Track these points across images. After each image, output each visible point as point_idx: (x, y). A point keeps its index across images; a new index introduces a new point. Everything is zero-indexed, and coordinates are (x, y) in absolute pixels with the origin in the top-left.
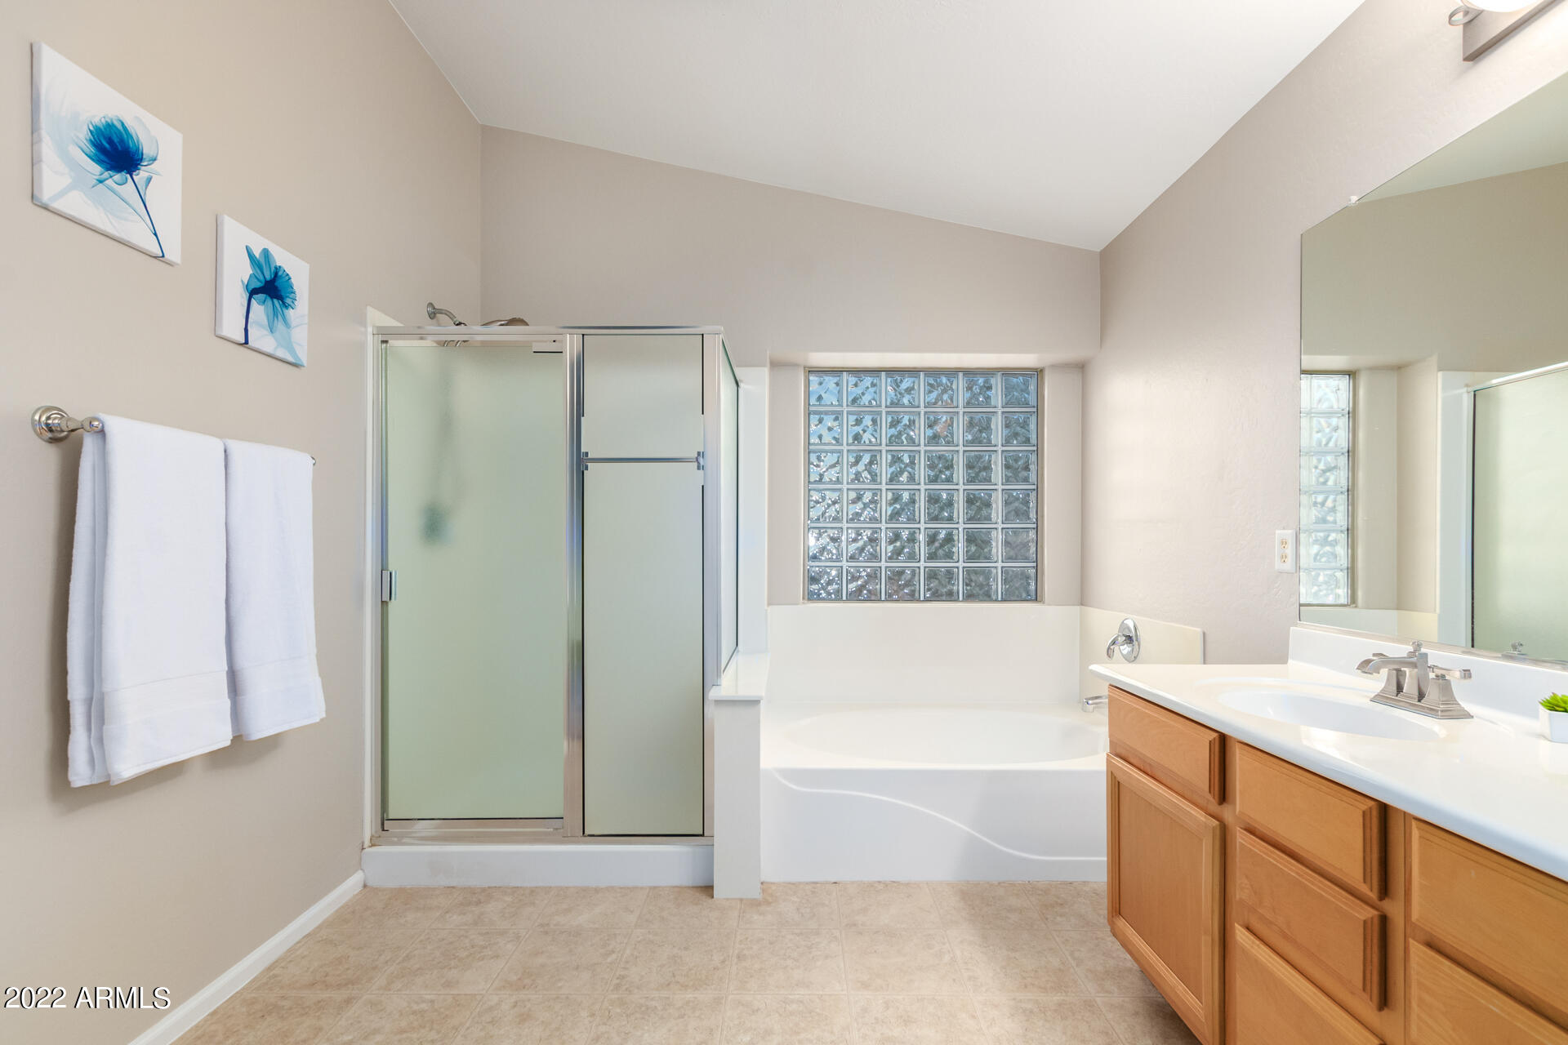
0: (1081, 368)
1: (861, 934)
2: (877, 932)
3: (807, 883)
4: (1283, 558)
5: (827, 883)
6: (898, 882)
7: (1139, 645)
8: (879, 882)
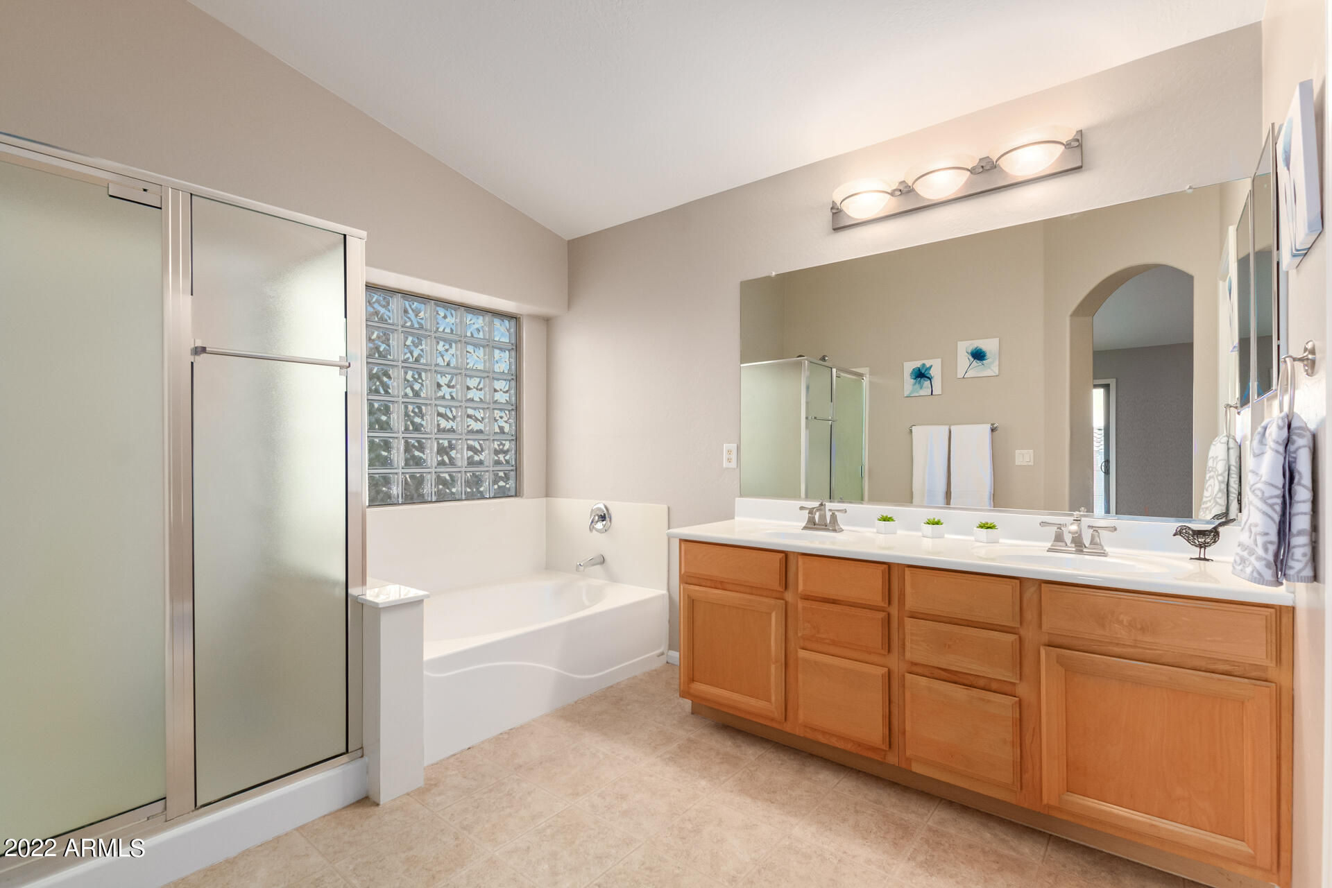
0: (547, 322)
1: (533, 769)
2: (541, 763)
3: (448, 758)
4: (729, 460)
5: (462, 751)
6: (514, 728)
7: (610, 521)
8: (501, 734)
